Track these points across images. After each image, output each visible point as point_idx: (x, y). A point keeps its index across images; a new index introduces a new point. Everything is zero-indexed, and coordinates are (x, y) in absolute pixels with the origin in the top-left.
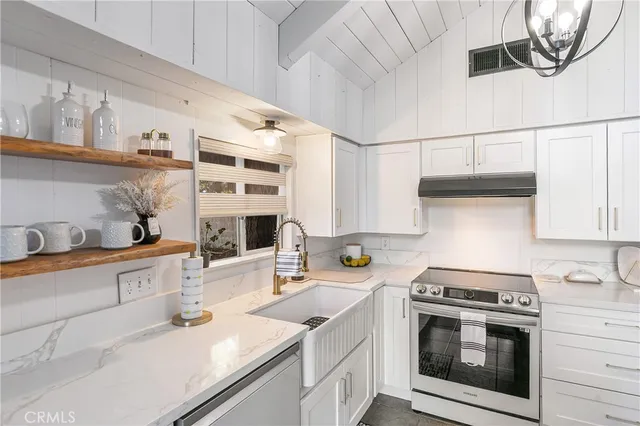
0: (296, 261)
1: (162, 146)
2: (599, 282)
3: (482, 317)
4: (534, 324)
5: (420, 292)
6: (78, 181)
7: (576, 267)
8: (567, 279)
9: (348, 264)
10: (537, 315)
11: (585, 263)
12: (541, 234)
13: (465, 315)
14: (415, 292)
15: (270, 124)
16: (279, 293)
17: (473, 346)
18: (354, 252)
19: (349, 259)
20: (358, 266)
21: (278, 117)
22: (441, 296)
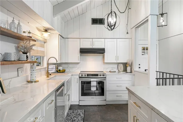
0: (54, 68)
1: (29, 35)
2: (115, 72)
3: (95, 80)
4: (105, 80)
5: (82, 76)
6: (11, 43)
7: (111, 69)
8: (110, 72)
9: (59, 72)
10: (105, 78)
11: (113, 68)
12: (106, 61)
13: (92, 80)
14: (80, 76)
15: (46, 31)
16: (48, 77)
17: (94, 86)
18: (61, 68)
19: (60, 70)
20: (62, 72)
21: (48, 29)
22: (86, 76)
